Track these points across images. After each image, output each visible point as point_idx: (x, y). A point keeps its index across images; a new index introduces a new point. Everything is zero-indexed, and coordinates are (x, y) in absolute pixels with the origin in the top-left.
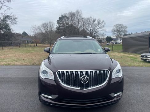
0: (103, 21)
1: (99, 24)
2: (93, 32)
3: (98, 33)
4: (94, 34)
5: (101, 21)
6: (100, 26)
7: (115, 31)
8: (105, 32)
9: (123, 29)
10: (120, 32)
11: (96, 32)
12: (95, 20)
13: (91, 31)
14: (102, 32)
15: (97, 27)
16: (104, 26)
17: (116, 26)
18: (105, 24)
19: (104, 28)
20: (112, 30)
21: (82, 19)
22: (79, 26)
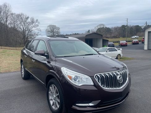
0: (37, 20)
1: (33, 22)
2: (26, 31)
3: (32, 32)
4: (28, 32)
5: (35, 20)
6: (34, 24)
7: (49, 31)
8: (39, 31)
9: (57, 30)
10: (54, 32)
11: (30, 31)
12: (28, 18)
13: (24, 29)
14: (36, 31)
15: (31, 25)
16: (38, 26)
17: (50, 26)
18: (39, 23)
19: (38, 28)
20: (46, 30)
21: (12, 14)
22: (8, 22)
